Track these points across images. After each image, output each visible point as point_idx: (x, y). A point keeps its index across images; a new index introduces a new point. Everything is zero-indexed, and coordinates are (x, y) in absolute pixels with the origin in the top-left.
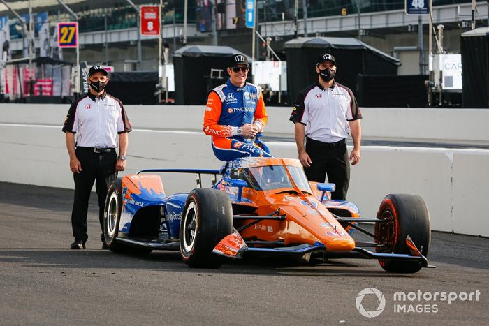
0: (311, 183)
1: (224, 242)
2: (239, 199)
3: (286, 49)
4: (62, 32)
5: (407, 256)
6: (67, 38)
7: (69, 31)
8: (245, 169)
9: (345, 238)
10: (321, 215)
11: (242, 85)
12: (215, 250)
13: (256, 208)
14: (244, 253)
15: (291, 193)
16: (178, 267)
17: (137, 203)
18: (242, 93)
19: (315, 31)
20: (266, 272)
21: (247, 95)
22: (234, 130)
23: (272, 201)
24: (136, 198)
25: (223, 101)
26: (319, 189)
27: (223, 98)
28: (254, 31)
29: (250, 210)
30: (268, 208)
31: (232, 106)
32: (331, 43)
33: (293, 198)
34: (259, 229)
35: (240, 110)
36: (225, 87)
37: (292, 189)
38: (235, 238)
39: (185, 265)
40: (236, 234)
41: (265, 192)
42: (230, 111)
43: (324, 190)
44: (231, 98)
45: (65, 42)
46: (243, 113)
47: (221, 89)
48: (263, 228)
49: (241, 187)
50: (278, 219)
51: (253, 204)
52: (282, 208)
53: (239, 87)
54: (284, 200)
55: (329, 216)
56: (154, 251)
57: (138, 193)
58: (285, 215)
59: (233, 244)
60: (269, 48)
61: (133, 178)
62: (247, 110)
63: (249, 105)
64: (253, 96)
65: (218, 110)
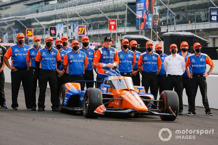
0: (135, 86)
1: (98, 108)
2: (107, 92)
3: (164, 36)
4: (79, 29)
5: (169, 114)
6: (81, 32)
7: (82, 29)
8: (110, 81)
9: (144, 107)
10: (136, 99)
11: (109, 48)
12: (95, 112)
13: (113, 96)
14: (105, 113)
15: (126, 90)
16: (82, 118)
17: (70, 94)
18: (109, 51)
19: (182, 30)
20: (115, 120)
21: (111, 52)
22: (104, 65)
23: (119, 93)
24: (69, 92)
25: (101, 53)
26: (138, 88)
27: (102, 53)
28: (152, 29)
29: (111, 96)
30: (117, 96)
31: (105, 56)
32: (181, 34)
33: (126, 92)
34: (114, 104)
35: (108, 57)
37: (126, 88)
38: (103, 107)
39: (84, 117)
40: (103, 105)
41: (117, 90)
42: (104, 57)
43: (140, 89)
44: (105, 53)
45: (81, 33)
46: (109, 59)
47: (101, 49)
48: (115, 103)
49: (107, 88)
50: (120, 100)
51: (112, 94)
52: (122, 95)
53: (108, 49)
54: (123, 93)
55: (139, 99)
56: (77, 112)
57: (70, 90)
58: (123, 98)
59: (102, 109)
60: (158, 36)
61: (69, 84)
62: (110, 57)
63: (112, 56)
64: (113, 52)
65: (99, 57)
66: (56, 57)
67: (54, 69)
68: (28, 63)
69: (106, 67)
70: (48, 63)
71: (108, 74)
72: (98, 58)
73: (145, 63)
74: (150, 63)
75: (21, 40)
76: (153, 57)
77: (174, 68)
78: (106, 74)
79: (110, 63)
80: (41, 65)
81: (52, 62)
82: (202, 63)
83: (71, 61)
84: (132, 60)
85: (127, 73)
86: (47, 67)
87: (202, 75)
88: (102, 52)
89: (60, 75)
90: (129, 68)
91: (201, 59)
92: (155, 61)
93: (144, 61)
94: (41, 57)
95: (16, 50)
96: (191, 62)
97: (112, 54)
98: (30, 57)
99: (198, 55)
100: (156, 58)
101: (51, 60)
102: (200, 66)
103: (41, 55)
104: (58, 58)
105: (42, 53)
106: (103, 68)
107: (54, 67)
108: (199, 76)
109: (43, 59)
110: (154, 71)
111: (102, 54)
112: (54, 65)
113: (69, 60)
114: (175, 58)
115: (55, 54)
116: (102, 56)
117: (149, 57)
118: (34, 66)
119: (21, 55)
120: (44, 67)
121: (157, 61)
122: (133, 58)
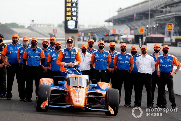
2: (63, 88)
10: (78, 95)
12: (41, 106)
18: (70, 52)
21: (72, 53)
22: (65, 64)
31: (67, 56)
34: (67, 99)
35: (69, 57)
36: (65, 49)
42: (66, 57)
44: (67, 53)
46: (70, 59)
47: (63, 50)
53: (70, 50)
61: (44, 79)
62: (72, 57)
63: (73, 56)
64: (75, 53)
65: (62, 57)
66: (39, 55)
67: (38, 65)
68: (19, 60)
69: (67, 66)
70: (33, 61)
71: (67, 72)
72: (60, 58)
73: (119, 62)
74: (123, 62)
75: (15, 40)
76: (126, 57)
77: (144, 67)
78: (66, 72)
79: (71, 63)
80: (27, 62)
81: (36, 59)
82: (169, 63)
83: (53, 59)
84: (107, 59)
85: (102, 70)
86: (32, 64)
87: (168, 73)
88: (64, 53)
89: (45, 71)
90: (103, 66)
91: (168, 60)
92: (128, 60)
93: (118, 60)
94: (27, 55)
95: (11, 48)
96: (159, 62)
97: (73, 54)
98: (20, 54)
99: (166, 56)
100: (129, 58)
101: (36, 58)
102: (167, 66)
103: (27, 54)
104: (41, 56)
105: (27, 52)
106: (64, 67)
107: (38, 64)
108: (166, 74)
109: (29, 57)
110: (127, 69)
111: (64, 54)
112: (38, 62)
113: (51, 58)
114: (145, 59)
115: (39, 53)
116: (64, 56)
117: (123, 57)
118: (22, 62)
119: (14, 52)
120: (29, 64)
121: (130, 61)
122: (108, 57)
